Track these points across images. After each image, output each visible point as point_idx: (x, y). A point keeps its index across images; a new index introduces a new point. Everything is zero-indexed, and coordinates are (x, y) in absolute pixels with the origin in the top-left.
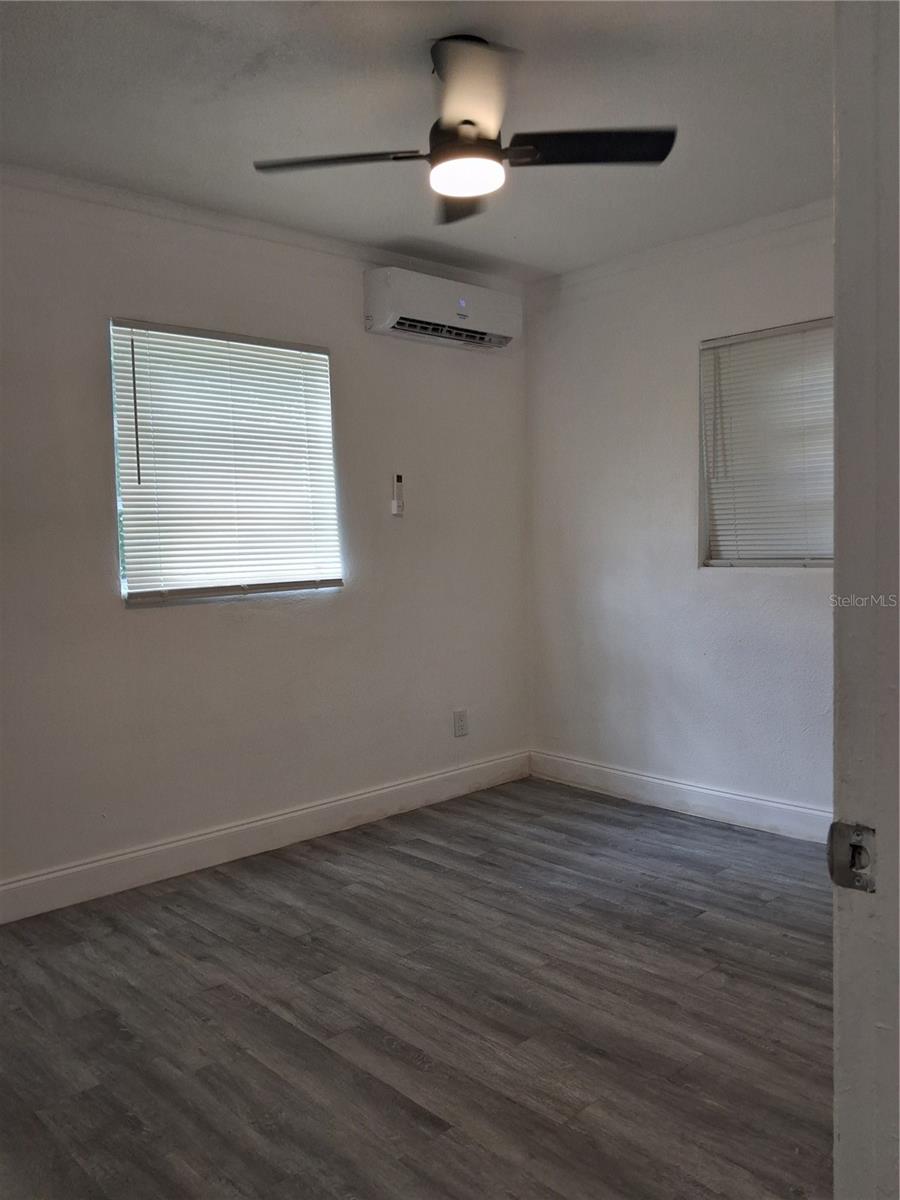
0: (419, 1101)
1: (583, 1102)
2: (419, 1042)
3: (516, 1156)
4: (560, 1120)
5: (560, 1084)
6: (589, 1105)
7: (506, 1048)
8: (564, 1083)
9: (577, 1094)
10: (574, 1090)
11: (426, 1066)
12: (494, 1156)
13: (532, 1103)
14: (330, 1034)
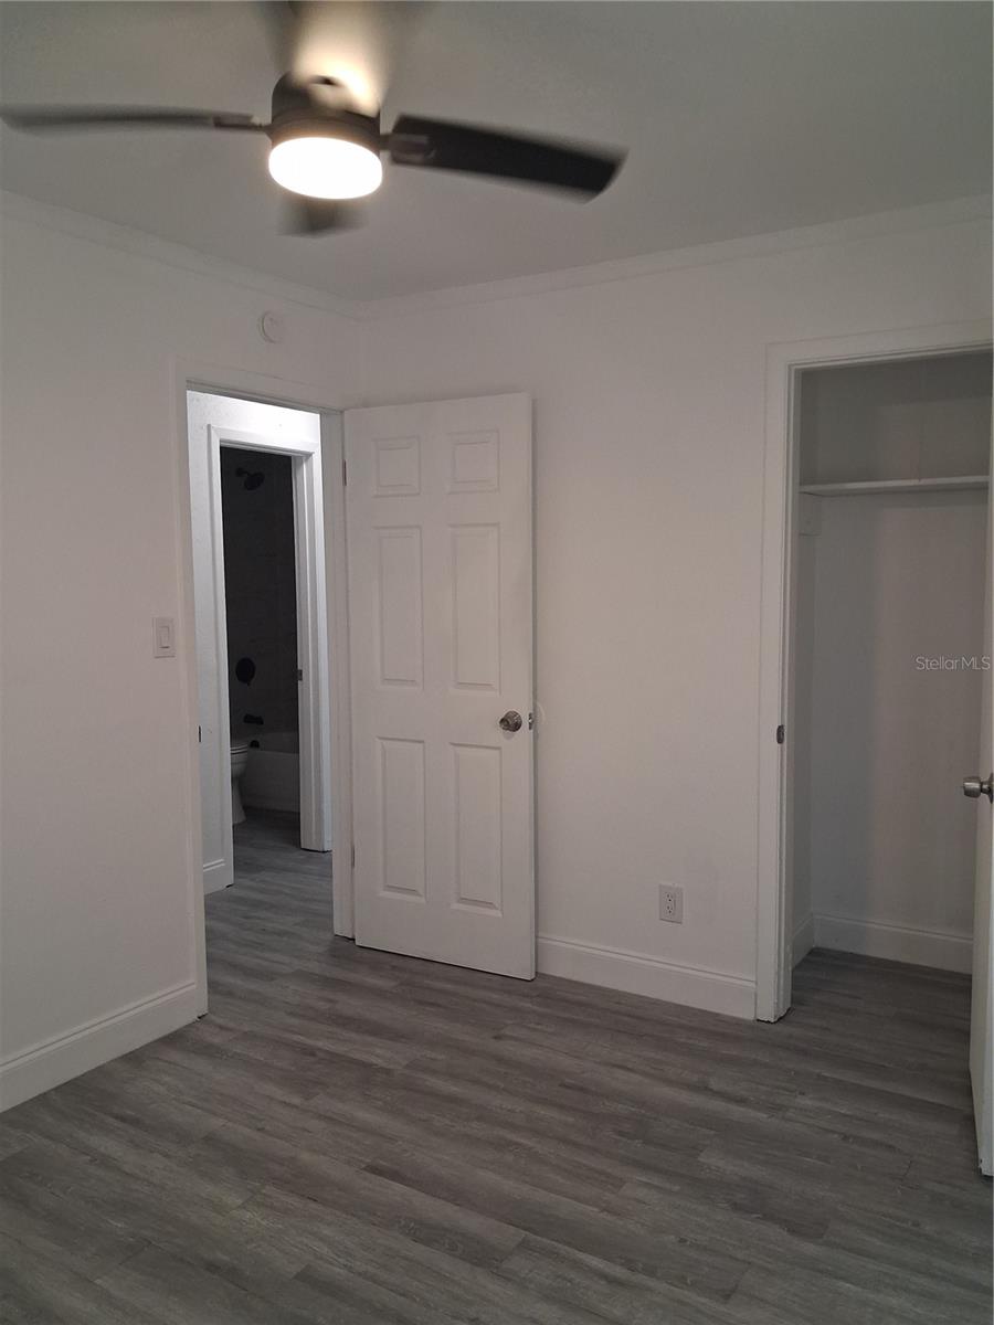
0: (398, 1187)
1: (244, 1208)
2: (419, 1251)
3: (305, 1157)
4: (269, 1189)
5: (264, 1223)
6: (239, 1207)
7: (321, 1259)
8: (259, 1225)
9: (249, 1215)
10: (250, 1219)
11: (403, 1222)
12: (324, 1154)
13: (293, 1201)
14: (524, 1246)
